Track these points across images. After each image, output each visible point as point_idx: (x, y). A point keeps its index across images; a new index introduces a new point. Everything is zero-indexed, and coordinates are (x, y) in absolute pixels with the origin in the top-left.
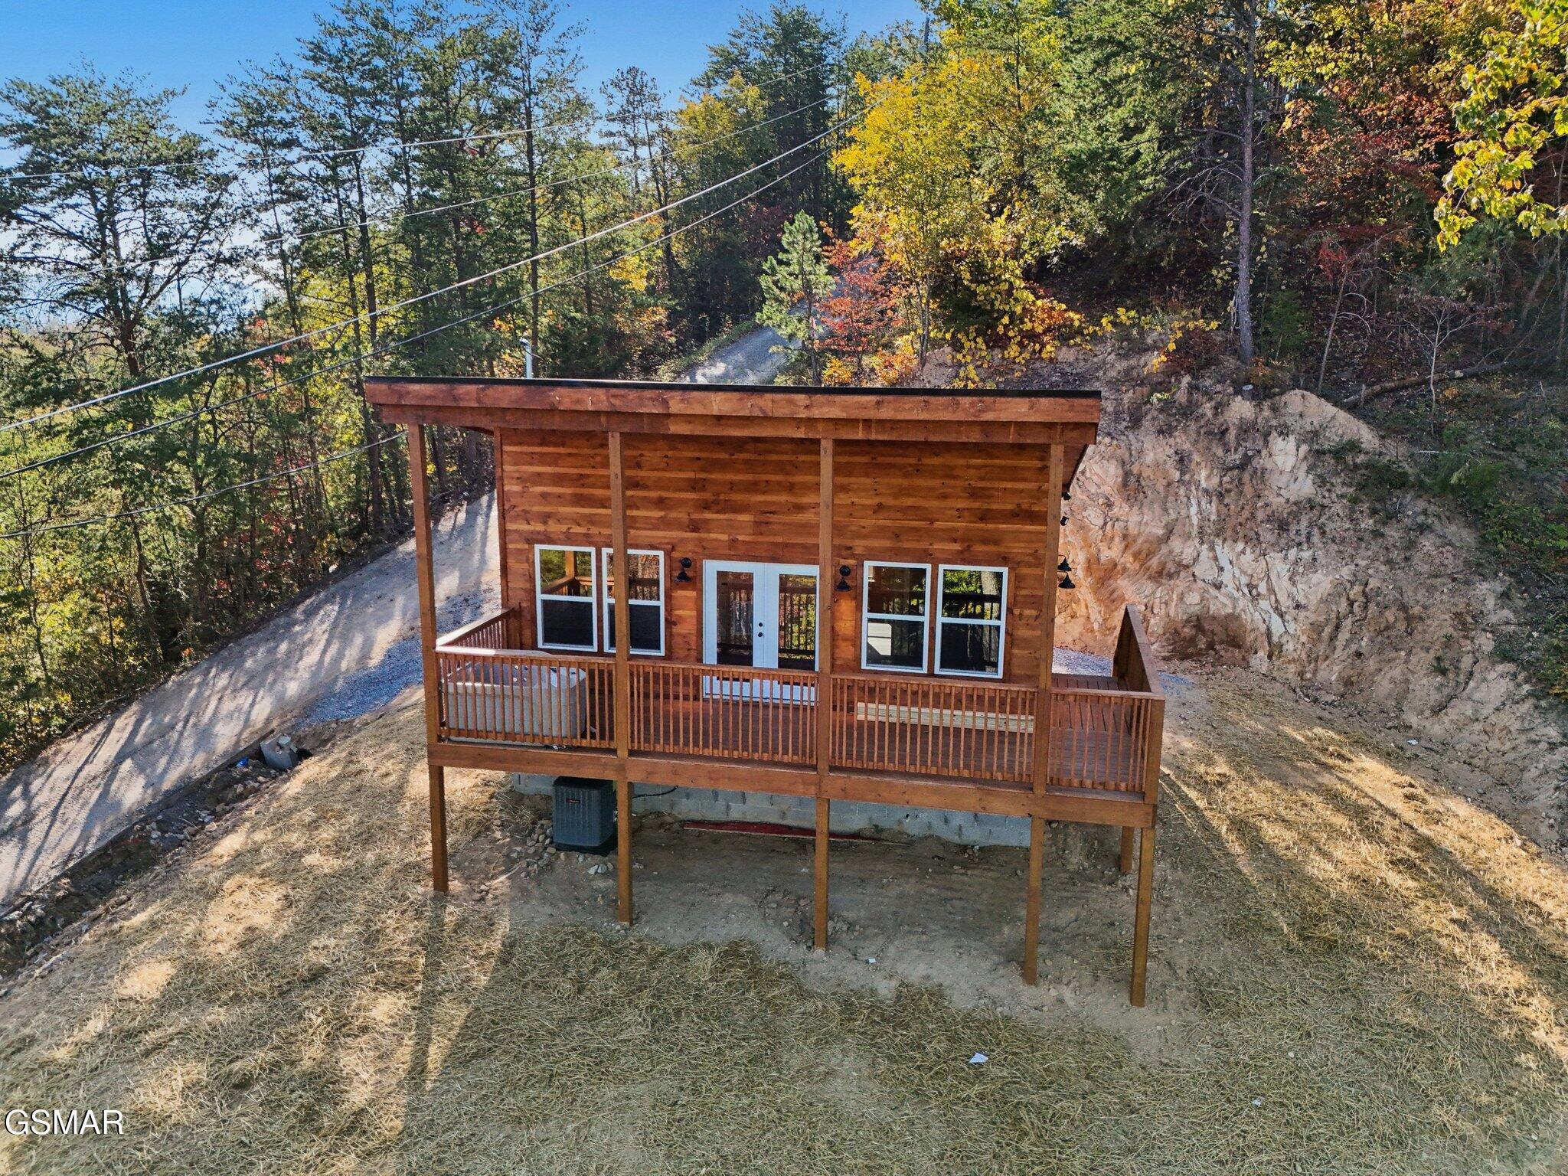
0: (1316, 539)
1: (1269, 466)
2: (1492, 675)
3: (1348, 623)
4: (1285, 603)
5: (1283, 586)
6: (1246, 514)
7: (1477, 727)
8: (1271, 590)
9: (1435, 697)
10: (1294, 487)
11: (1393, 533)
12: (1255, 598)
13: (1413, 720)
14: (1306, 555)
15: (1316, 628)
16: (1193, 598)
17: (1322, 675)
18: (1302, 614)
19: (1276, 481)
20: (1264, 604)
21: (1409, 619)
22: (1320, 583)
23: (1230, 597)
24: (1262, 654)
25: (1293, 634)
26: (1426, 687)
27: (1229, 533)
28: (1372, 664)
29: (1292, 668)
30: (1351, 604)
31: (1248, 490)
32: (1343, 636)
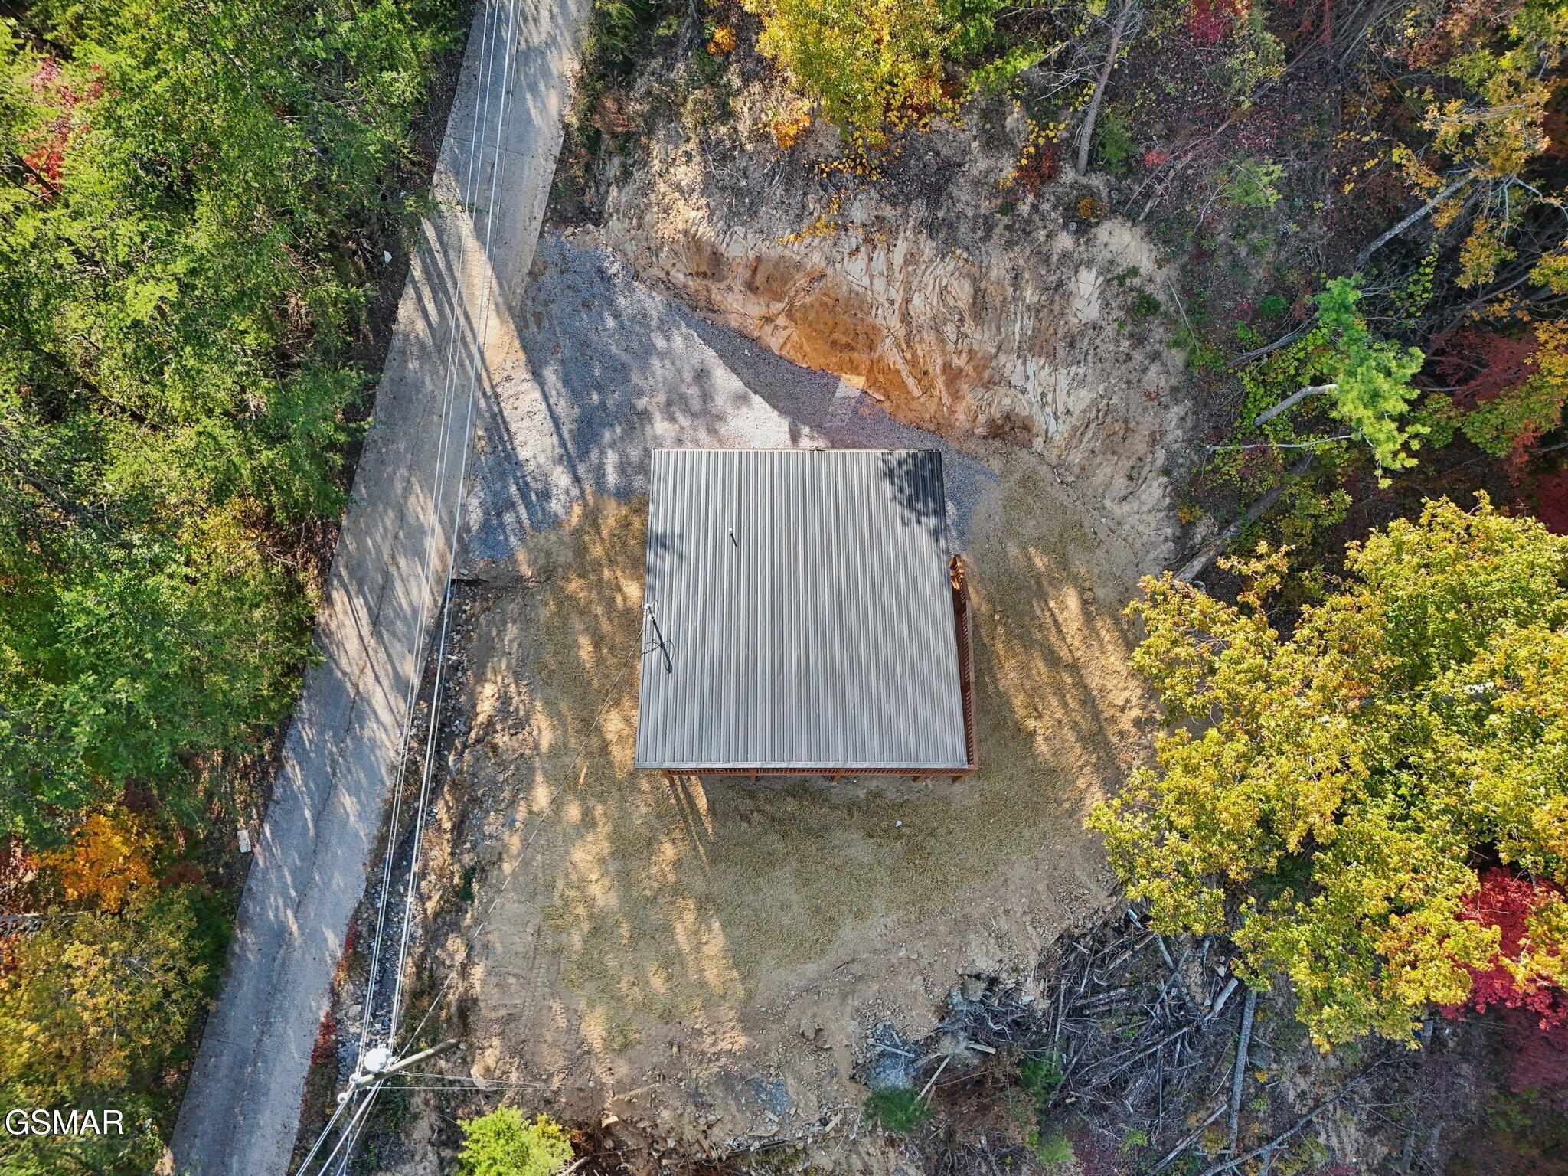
0: (1090, 358)
1: (1075, 290)
2: (1155, 484)
3: (1092, 426)
4: (1061, 409)
5: (1062, 397)
6: (1051, 331)
7: (1137, 516)
8: (1054, 401)
9: (1123, 493)
10: (1087, 310)
11: (1138, 356)
12: (1044, 405)
13: (1108, 503)
14: (1081, 371)
15: (1075, 429)
16: (1007, 401)
17: (1071, 458)
18: (1070, 419)
19: (1078, 303)
20: (1048, 410)
21: (1127, 430)
22: (1084, 397)
23: (1030, 403)
24: (1040, 440)
25: (1059, 431)
26: (1121, 484)
27: (1037, 349)
28: (1098, 459)
29: (1056, 452)
30: (1099, 411)
31: (1057, 308)
32: (1089, 435)
